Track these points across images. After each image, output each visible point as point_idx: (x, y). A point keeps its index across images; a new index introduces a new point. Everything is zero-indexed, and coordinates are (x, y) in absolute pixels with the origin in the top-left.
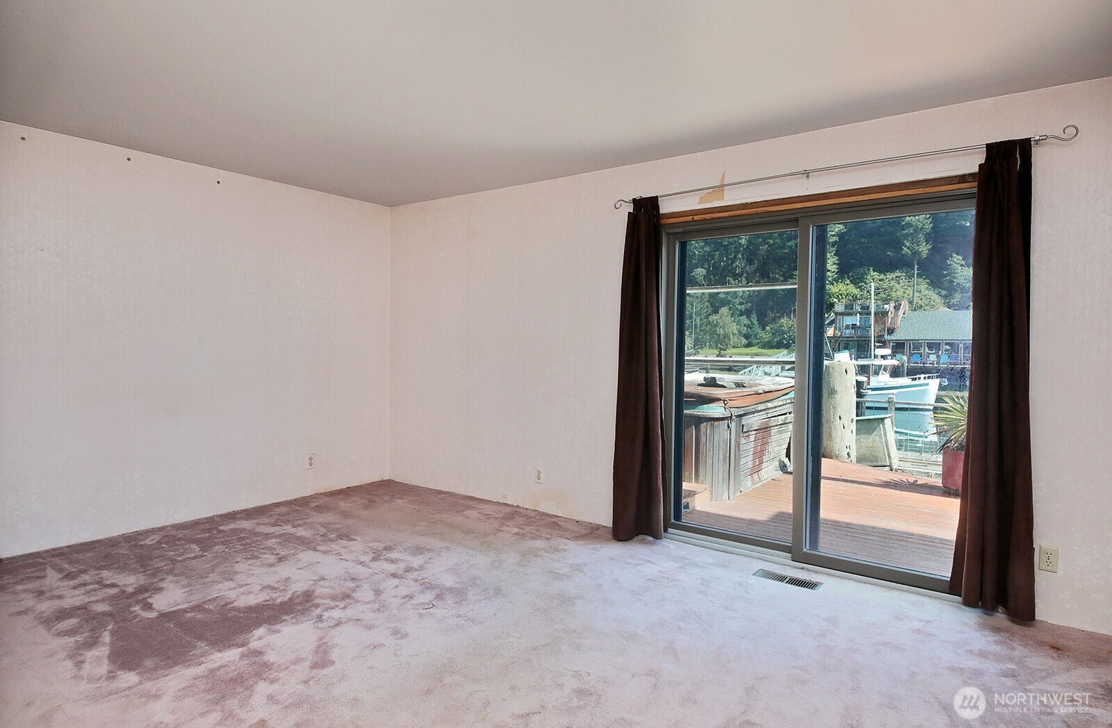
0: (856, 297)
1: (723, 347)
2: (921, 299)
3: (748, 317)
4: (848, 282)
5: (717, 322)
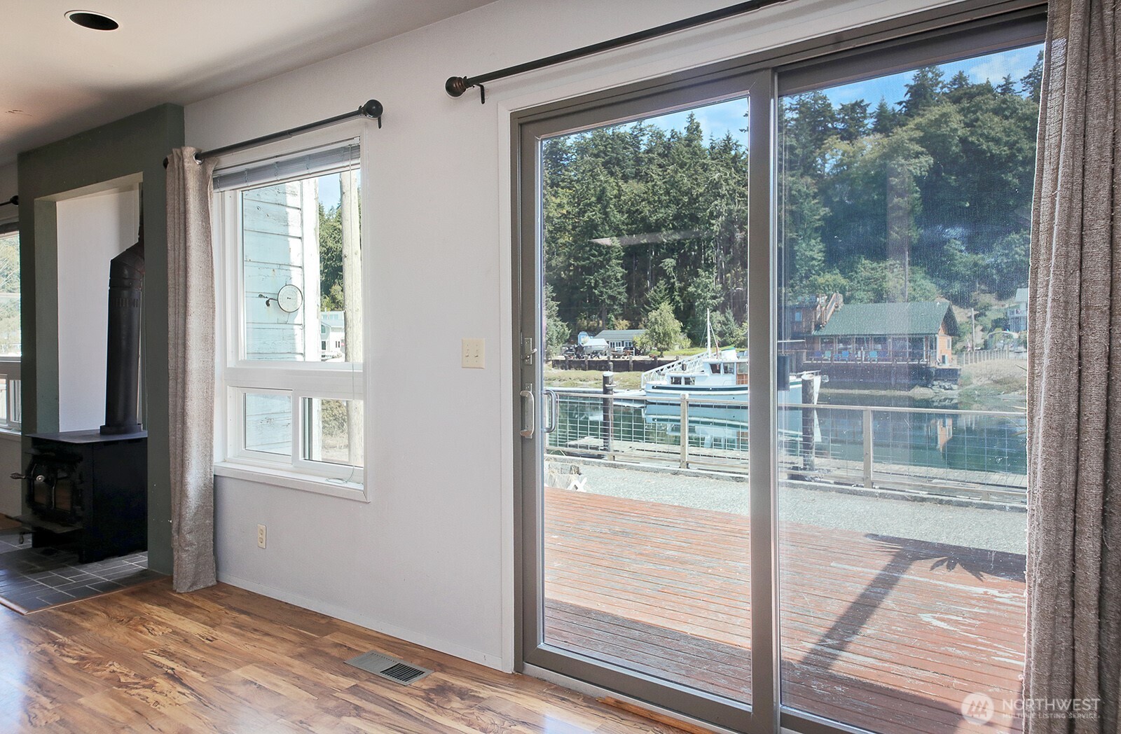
0: (845, 288)
1: (663, 346)
2: (915, 290)
3: (723, 312)
4: (837, 271)
5: (656, 319)
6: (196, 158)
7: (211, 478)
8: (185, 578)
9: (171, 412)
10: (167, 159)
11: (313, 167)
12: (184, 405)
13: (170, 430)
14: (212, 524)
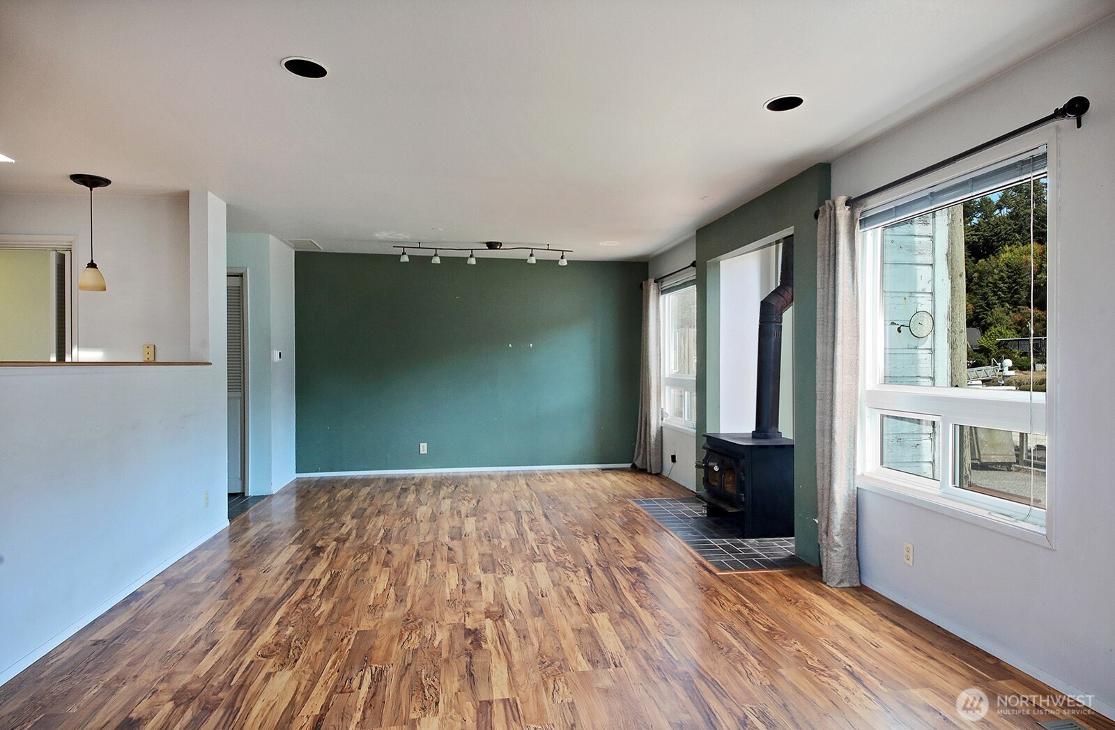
6: (846, 205)
7: (854, 490)
8: (834, 574)
9: (818, 427)
10: (818, 210)
11: (976, 190)
12: (832, 423)
13: (817, 443)
14: (855, 531)
